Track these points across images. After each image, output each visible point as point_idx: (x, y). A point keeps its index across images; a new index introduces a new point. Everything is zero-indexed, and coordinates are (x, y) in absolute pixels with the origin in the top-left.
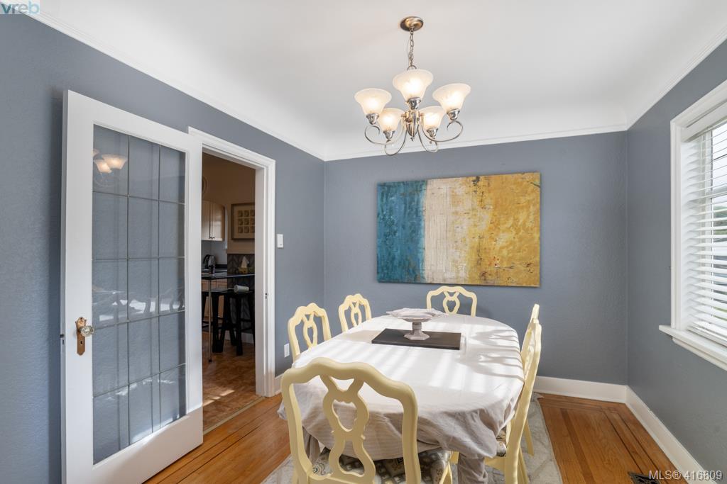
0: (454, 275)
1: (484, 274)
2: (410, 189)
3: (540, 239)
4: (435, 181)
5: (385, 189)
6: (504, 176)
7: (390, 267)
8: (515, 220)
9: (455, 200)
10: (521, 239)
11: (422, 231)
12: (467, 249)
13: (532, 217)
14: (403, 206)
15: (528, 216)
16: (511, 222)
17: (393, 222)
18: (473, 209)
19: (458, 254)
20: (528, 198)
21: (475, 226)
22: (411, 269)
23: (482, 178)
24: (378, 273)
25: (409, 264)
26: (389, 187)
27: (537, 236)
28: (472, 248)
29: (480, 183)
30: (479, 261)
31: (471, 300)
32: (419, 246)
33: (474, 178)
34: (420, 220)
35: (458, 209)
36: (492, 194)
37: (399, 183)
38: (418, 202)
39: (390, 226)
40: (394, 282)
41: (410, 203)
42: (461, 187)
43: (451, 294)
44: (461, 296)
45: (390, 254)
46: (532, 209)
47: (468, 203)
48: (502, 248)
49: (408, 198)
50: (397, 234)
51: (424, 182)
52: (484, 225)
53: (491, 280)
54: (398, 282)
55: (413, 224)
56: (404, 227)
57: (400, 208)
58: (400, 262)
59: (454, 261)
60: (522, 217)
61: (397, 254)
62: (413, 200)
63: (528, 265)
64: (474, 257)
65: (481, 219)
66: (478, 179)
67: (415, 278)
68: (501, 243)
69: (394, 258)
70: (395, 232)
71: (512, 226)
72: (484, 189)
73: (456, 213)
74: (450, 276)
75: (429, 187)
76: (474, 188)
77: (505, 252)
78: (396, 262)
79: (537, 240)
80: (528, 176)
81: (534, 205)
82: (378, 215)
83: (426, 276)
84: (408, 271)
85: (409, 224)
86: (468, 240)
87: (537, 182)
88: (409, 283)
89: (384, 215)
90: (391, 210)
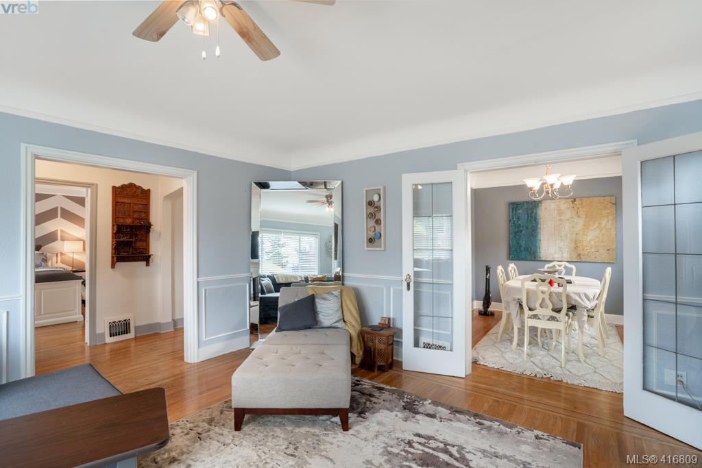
0: (560, 256)
1: (579, 255)
2: (530, 206)
3: (616, 235)
4: (547, 201)
5: (514, 206)
6: (592, 198)
7: (518, 250)
8: (599, 223)
9: (560, 212)
10: (603, 235)
11: (539, 230)
12: (568, 240)
13: (610, 222)
14: (527, 216)
15: (608, 222)
16: (597, 225)
17: (520, 225)
18: (572, 218)
19: (562, 243)
20: (608, 211)
21: (573, 227)
22: (532, 252)
23: (577, 199)
24: (510, 254)
25: (531, 249)
26: (517, 204)
27: (614, 233)
28: (571, 240)
29: (576, 203)
30: (576, 248)
31: (572, 269)
32: (537, 238)
33: (572, 200)
34: (538, 224)
35: (562, 218)
36: (584, 209)
37: (524, 202)
38: (536, 214)
39: (518, 228)
40: (521, 260)
41: (531, 214)
42: (564, 205)
43: (560, 266)
44: (565, 267)
45: (518, 243)
46: (610, 217)
47: (568, 214)
48: (591, 240)
49: (530, 211)
50: (523, 232)
51: (540, 202)
52: (579, 227)
53: (583, 258)
54: (524, 260)
55: (533, 226)
56: (527, 228)
57: (524, 217)
58: (525, 249)
59: (560, 248)
60: (604, 223)
61: (523, 244)
62: (533, 212)
63: (608, 250)
64: (573, 245)
65: (576, 223)
66: (575, 200)
67: (535, 257)
68: (590, 237)
69: (521, 246)
70: (521, 231)
71: (597, 227)
72: (578, 206)
73: (561, 220)
74: (557, 256)
75: (543, 205)
76: (572, 205)
77: (593, 243)
78: (522, 249)
79: (613, 236)
80: (608, 198)
81: (612, 215)
82: (510, 221)
83: (541, 256)
84: (530, 254)
85: (530, 226)
86: (569, 235)
87: (614, 202)
88: (531, 260)
89: (514, 221)
90: (518, 218)
